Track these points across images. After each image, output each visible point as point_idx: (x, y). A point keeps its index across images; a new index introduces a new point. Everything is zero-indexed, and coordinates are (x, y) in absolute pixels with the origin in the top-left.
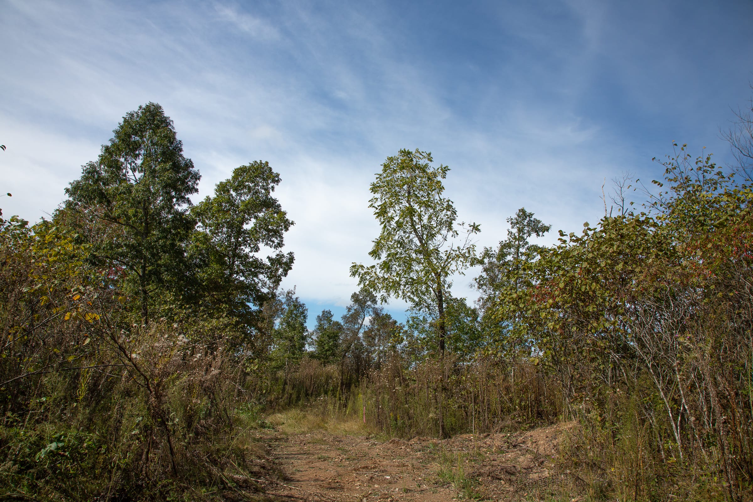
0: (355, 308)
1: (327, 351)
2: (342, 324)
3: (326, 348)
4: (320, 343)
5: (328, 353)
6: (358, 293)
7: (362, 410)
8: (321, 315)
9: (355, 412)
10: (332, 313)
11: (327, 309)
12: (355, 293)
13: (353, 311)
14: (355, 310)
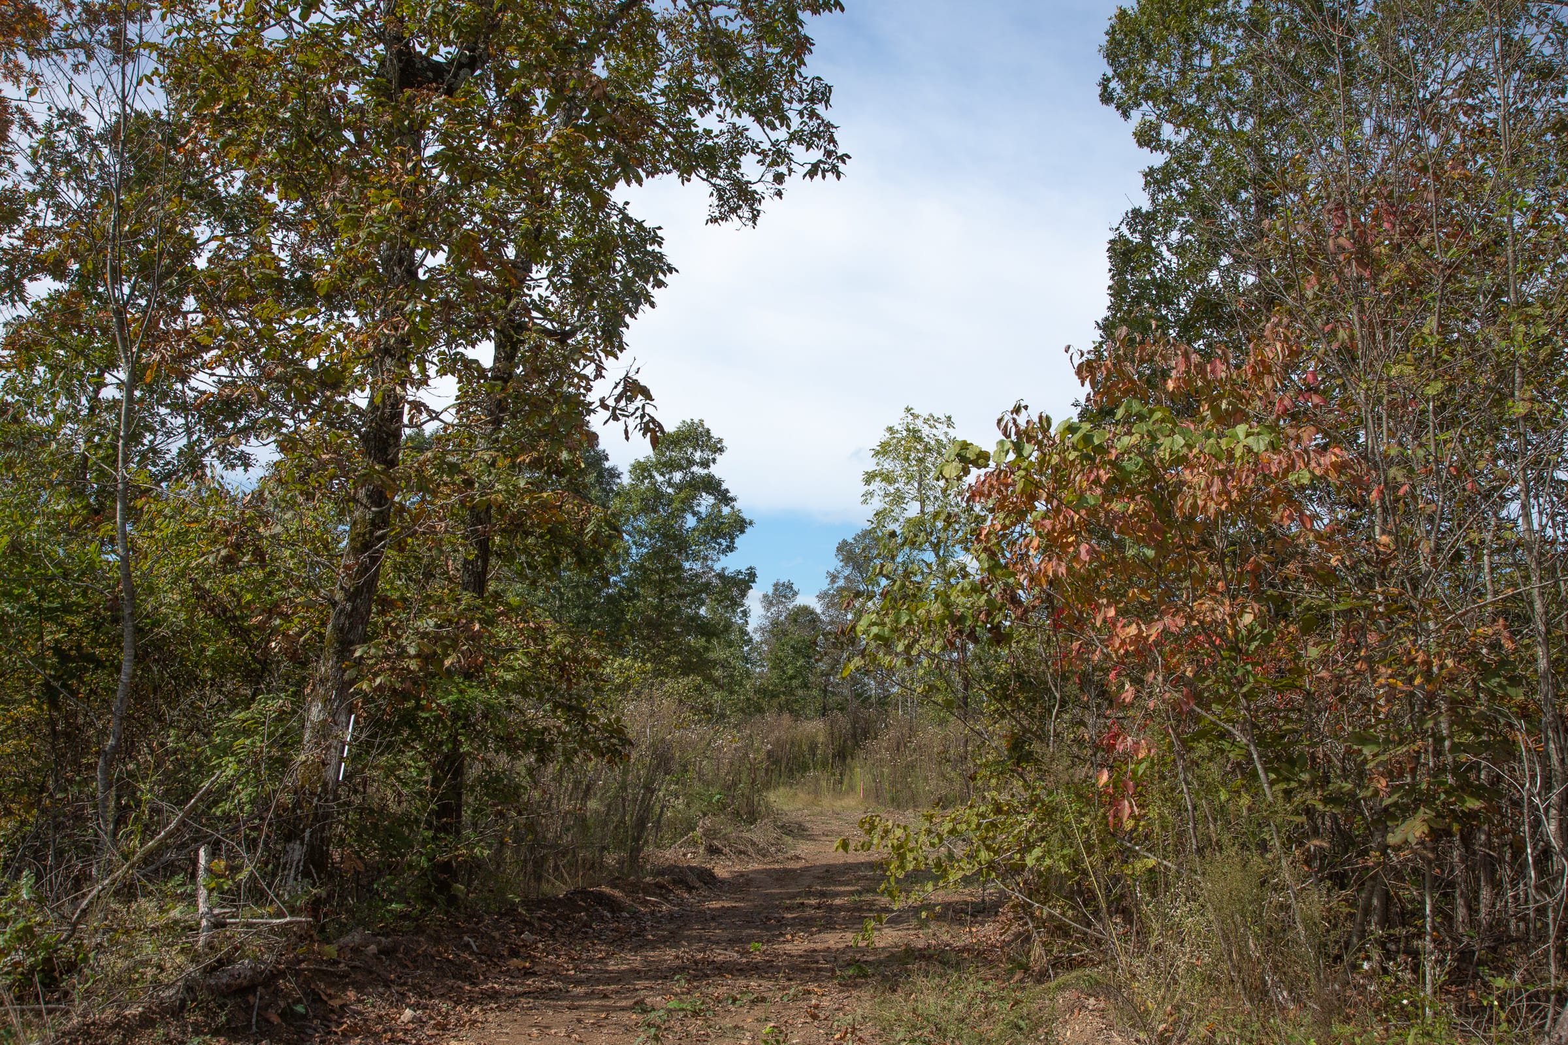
0: (847, 572)
1: (791, 678)
2: (819, 610)
3: (791, 672)
4: (778, 664)
5: (795, 683)
6: (850, 540)
7: (860, 787)
8: (770, 592)
9: (852, 788)
10: (795, 588)
11: (784, 579)
12: (844, 541)
13: (841, 582)
14: (846, 578)
